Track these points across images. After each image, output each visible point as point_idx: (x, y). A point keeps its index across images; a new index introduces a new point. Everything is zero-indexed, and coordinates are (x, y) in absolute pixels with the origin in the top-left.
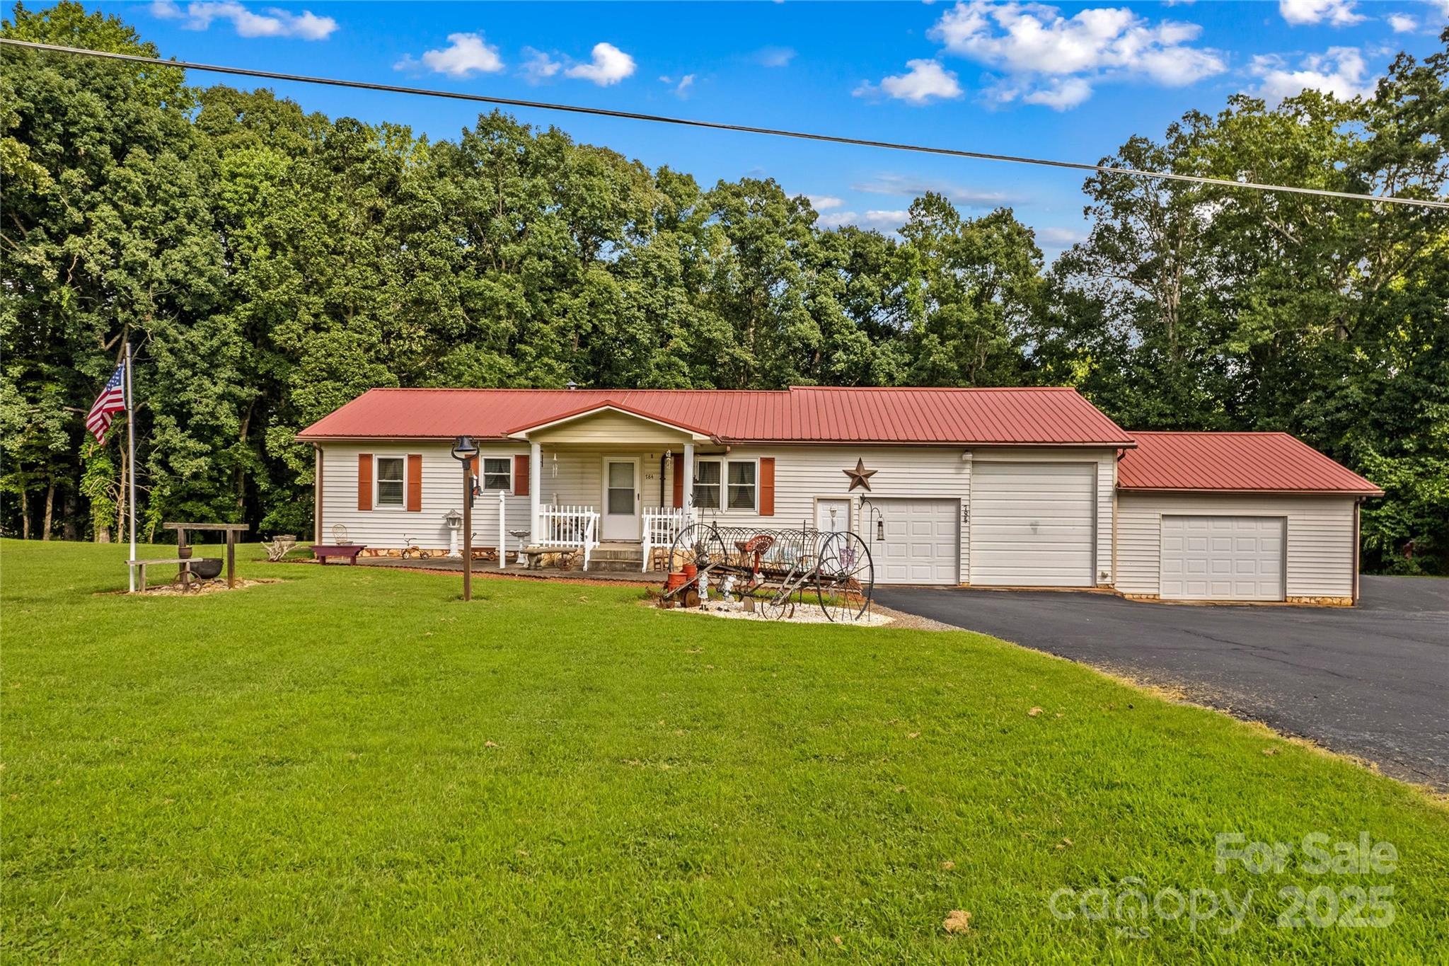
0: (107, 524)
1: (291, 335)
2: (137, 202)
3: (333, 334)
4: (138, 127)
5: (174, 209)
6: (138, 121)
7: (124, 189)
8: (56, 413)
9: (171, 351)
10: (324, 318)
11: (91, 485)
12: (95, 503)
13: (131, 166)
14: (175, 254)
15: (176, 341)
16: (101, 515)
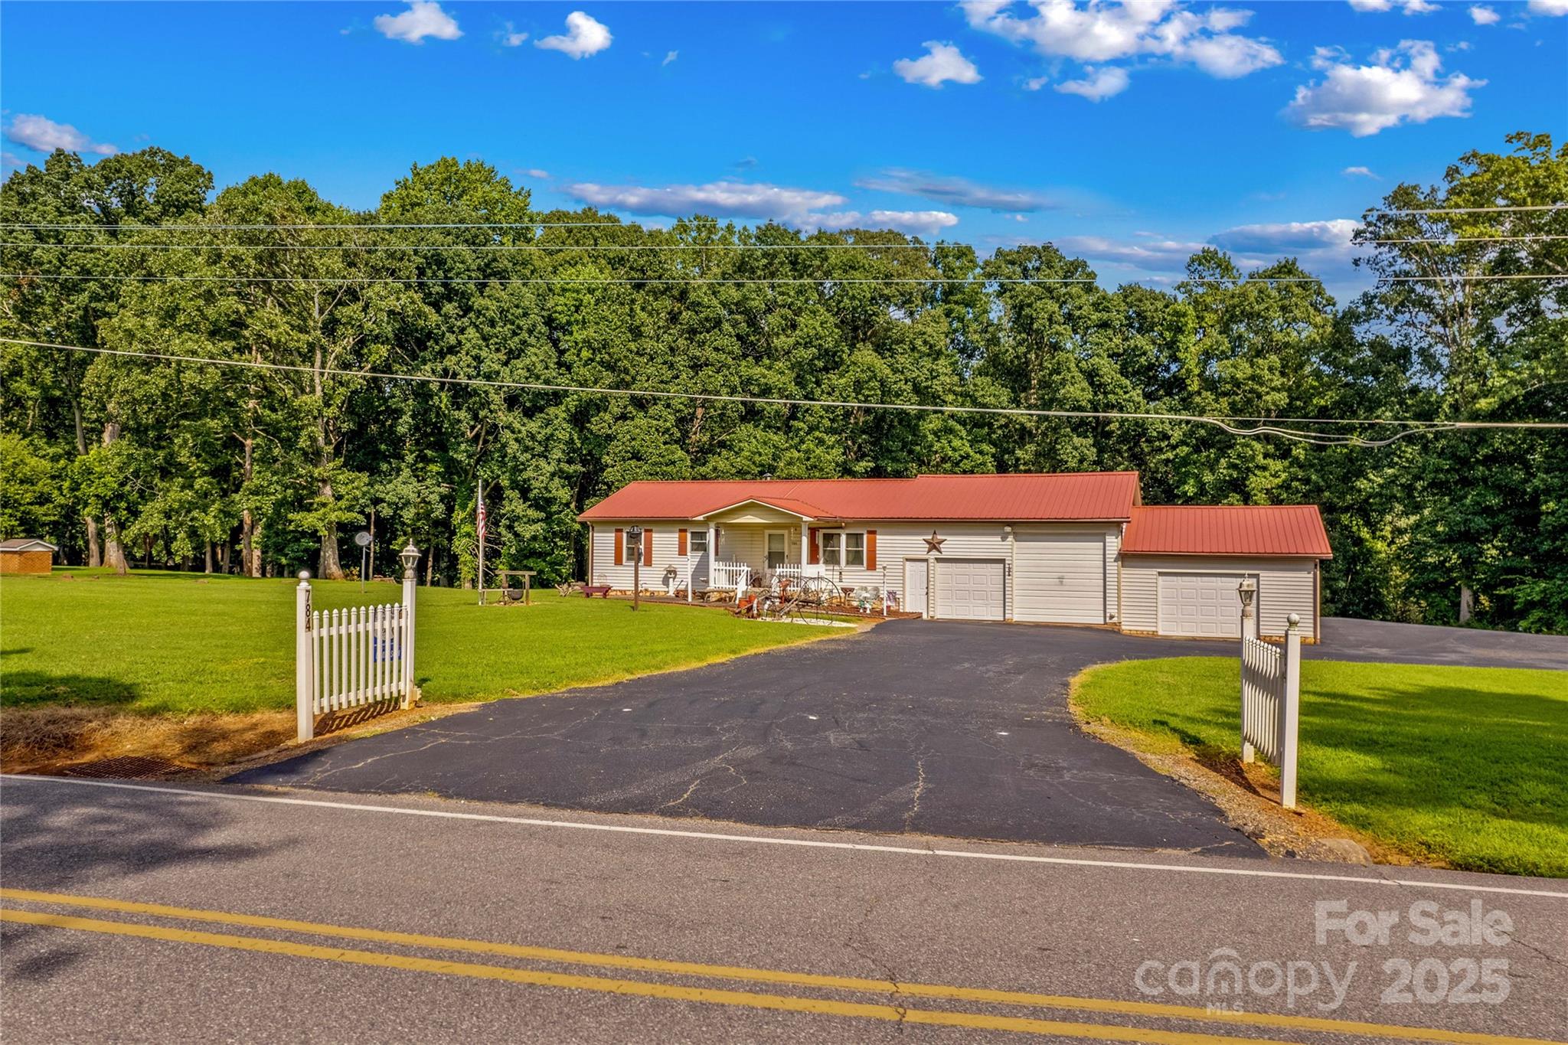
0: (470, 577)
1: (603, 424)
2: (492, 323)
3: (637, 420)
4: (494, 264)
5: (519, 327)
6: (495, 260)
7: (484, 315)
8: (436, 489)
9: (516, 440)
10: (630, 408)
11: (459, 545)
12: (462, 559)
13: (488, 297)
14: (518, 363)
15: (520, 432)
16: (466, 569)
